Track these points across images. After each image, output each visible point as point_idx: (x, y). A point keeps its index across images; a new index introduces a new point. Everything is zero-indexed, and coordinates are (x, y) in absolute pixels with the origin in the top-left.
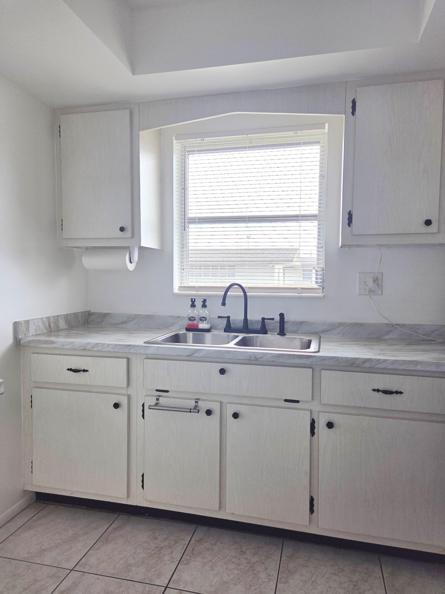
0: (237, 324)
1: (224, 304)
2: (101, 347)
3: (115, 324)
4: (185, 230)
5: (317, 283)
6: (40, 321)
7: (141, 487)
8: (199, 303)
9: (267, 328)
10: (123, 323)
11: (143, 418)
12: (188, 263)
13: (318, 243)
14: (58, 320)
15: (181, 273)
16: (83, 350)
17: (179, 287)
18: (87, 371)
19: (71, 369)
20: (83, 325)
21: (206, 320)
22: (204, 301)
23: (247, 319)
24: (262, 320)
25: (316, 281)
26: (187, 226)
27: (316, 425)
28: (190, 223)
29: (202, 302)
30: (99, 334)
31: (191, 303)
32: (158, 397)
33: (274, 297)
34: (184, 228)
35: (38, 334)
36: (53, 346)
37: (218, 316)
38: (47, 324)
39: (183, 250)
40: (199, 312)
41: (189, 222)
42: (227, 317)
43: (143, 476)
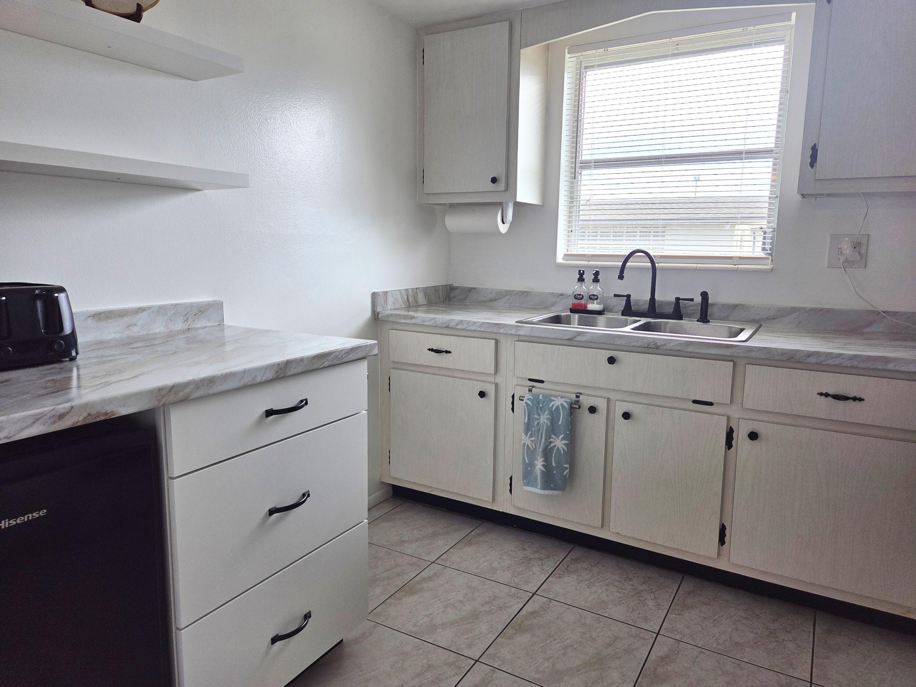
0: (641, 306)
1: (621, 277)
2: (467, 325)
3: (482, 302)
4: (575, 179)
5: (763, 251)
6: (398, 294)
7: (509, 492)
8: (589, 277)
9: (682, 311)
10: (491, 300)
11: (513, 411)
12: (578, 222)
13: (771, 191)
14: (417, 293)
15: (568, 236)
16: (446, 327)
17: (565, 255)
18: (450, 352)
19: (432, 349)
20: (443, 301)
21: (596, 299)
22: (597, 274)
23: (655, 299)
24: (676, 300)
25: (763, 248)
26: (580, 172)
27: (734, 435)
28: (582, 168)
29: (594, 274)
30: (463, 311)
31: (579, 276)
32: (531, 388)
33: (696, 269)
34: (574, 176)
35: (396, 308)
36: (413, 321)
37: (614, 295)
38: (405, 298)
39: (571, 206)
40: (588, 288)
41: (583, 166)
42: (627, 295)
43: (511, 478)
